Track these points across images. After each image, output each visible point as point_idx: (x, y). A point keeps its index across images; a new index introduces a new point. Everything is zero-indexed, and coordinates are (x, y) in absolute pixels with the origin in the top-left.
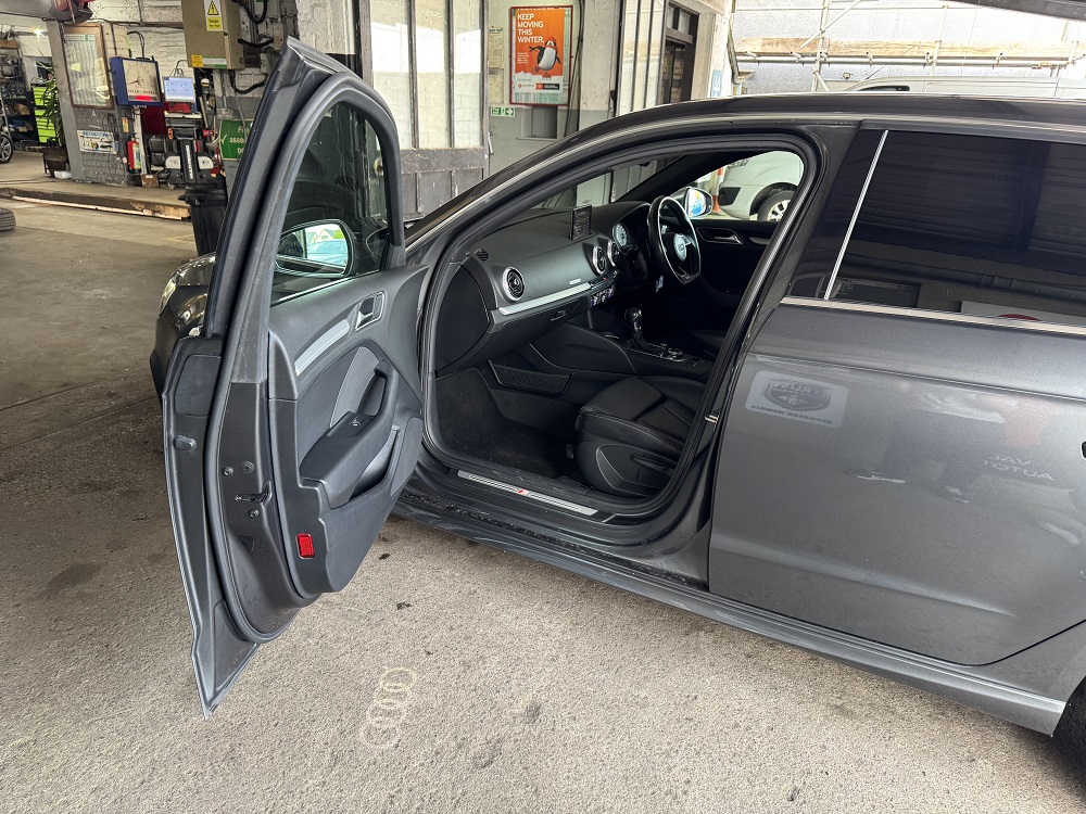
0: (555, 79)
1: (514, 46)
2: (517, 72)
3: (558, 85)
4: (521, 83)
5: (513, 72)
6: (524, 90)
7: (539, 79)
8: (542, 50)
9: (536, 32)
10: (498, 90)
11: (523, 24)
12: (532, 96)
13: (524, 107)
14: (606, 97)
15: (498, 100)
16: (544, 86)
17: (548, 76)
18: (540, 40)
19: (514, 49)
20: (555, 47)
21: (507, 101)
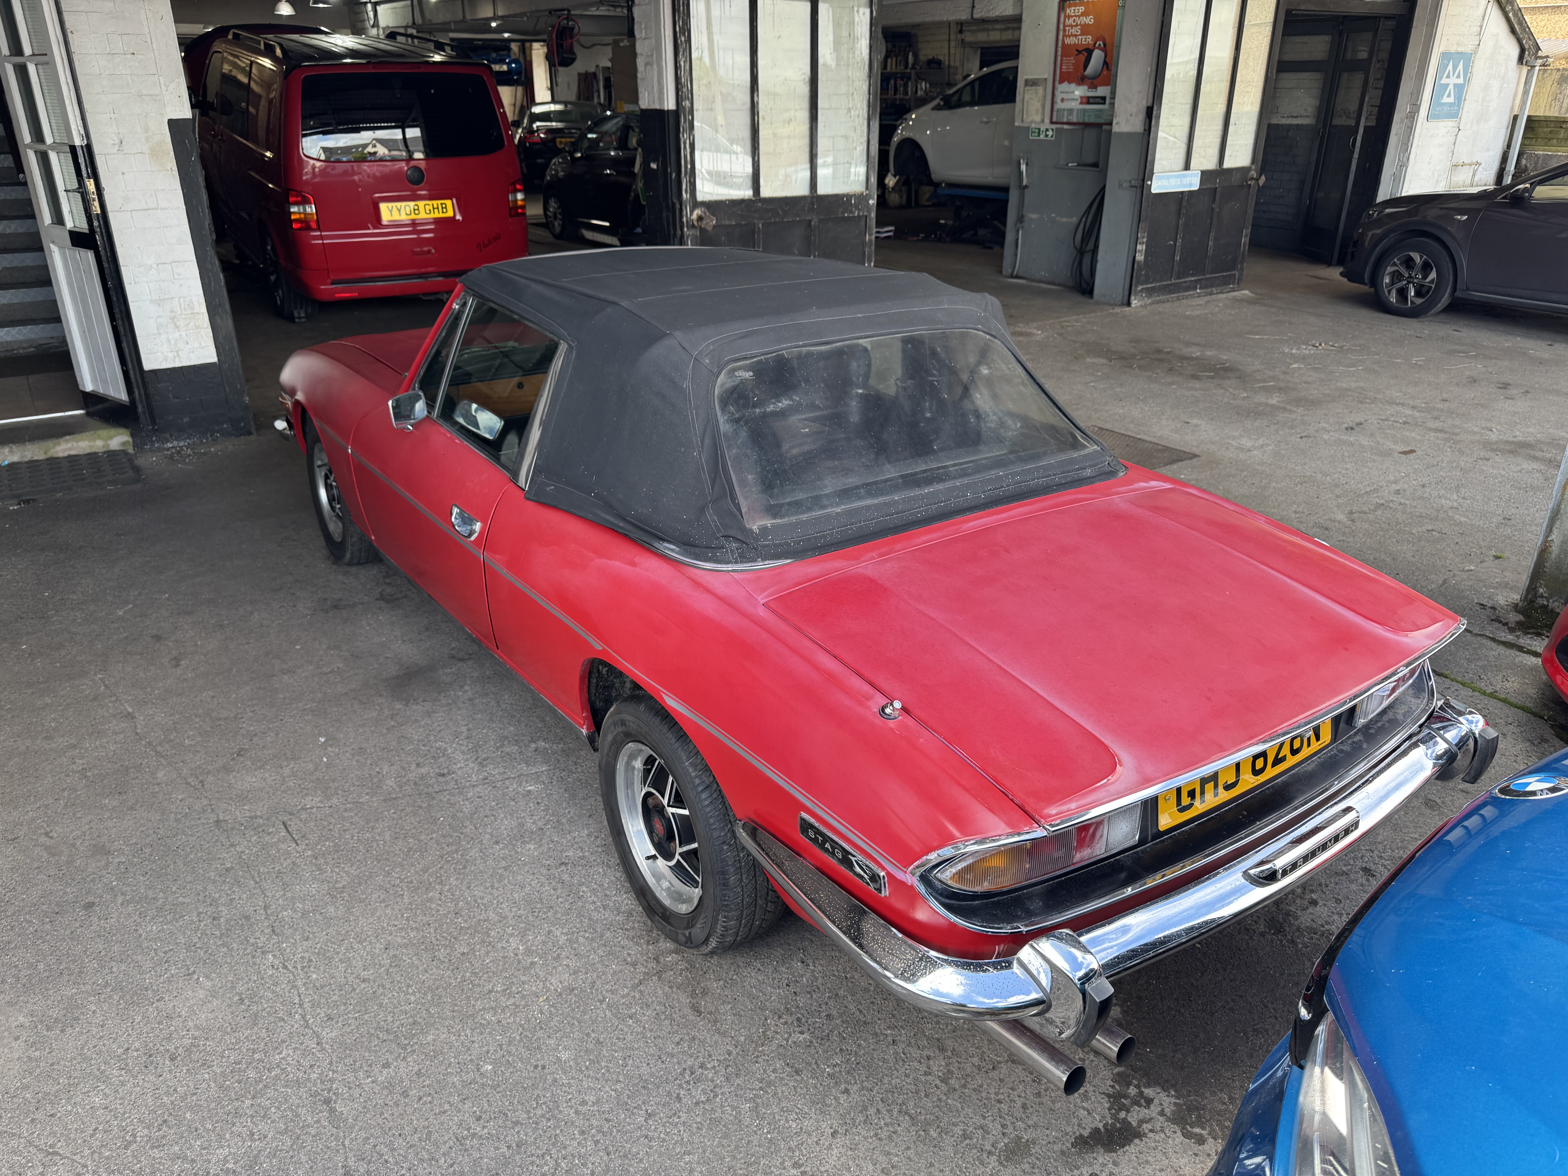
0: (1102, 91)
1: (1060, 49)
2: (1061, 82)
3: (1104, 98)
4: (1065, 96)
5: (1057, 83)
6: (1068, 105)
7: (1079, 91)
8: (1089, 52)
9: (1085, 29)
10: (1038, 105)
11: (1071, 20)
12: (1075, 113)
13: (1066, 127)
14: (1142, 116)
15: (1038, 118)
16: (1088, 100)
17: (1093, 87)
18: (1088, 40)
19: (1059, 53)
20: (1104, 49)
21: (1047, 120)
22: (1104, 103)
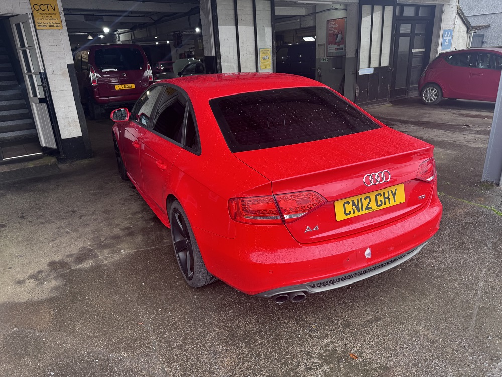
0: (342, 46)
3: (343, 48)
4: (330, 48)
5: (328, 45)
6: (332, 51)
7: (336, 46)
8: (337, 35)
9: (336, 28)
10: (323, 52)
11: (331, 26)
12: (334, 53)
13: (331, 58)
14: (355, 52)
15: (323, 56)
16: (338, 49)
17: (339, 45)
19: (328, 36)
20: (342, 34)
21: (326, 56)
22: (343, 50)
